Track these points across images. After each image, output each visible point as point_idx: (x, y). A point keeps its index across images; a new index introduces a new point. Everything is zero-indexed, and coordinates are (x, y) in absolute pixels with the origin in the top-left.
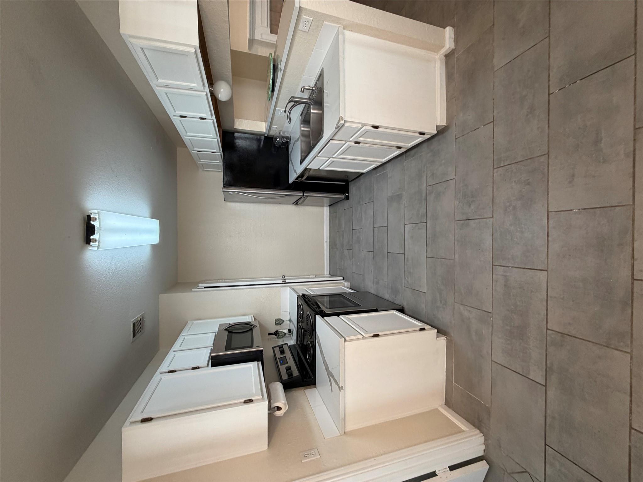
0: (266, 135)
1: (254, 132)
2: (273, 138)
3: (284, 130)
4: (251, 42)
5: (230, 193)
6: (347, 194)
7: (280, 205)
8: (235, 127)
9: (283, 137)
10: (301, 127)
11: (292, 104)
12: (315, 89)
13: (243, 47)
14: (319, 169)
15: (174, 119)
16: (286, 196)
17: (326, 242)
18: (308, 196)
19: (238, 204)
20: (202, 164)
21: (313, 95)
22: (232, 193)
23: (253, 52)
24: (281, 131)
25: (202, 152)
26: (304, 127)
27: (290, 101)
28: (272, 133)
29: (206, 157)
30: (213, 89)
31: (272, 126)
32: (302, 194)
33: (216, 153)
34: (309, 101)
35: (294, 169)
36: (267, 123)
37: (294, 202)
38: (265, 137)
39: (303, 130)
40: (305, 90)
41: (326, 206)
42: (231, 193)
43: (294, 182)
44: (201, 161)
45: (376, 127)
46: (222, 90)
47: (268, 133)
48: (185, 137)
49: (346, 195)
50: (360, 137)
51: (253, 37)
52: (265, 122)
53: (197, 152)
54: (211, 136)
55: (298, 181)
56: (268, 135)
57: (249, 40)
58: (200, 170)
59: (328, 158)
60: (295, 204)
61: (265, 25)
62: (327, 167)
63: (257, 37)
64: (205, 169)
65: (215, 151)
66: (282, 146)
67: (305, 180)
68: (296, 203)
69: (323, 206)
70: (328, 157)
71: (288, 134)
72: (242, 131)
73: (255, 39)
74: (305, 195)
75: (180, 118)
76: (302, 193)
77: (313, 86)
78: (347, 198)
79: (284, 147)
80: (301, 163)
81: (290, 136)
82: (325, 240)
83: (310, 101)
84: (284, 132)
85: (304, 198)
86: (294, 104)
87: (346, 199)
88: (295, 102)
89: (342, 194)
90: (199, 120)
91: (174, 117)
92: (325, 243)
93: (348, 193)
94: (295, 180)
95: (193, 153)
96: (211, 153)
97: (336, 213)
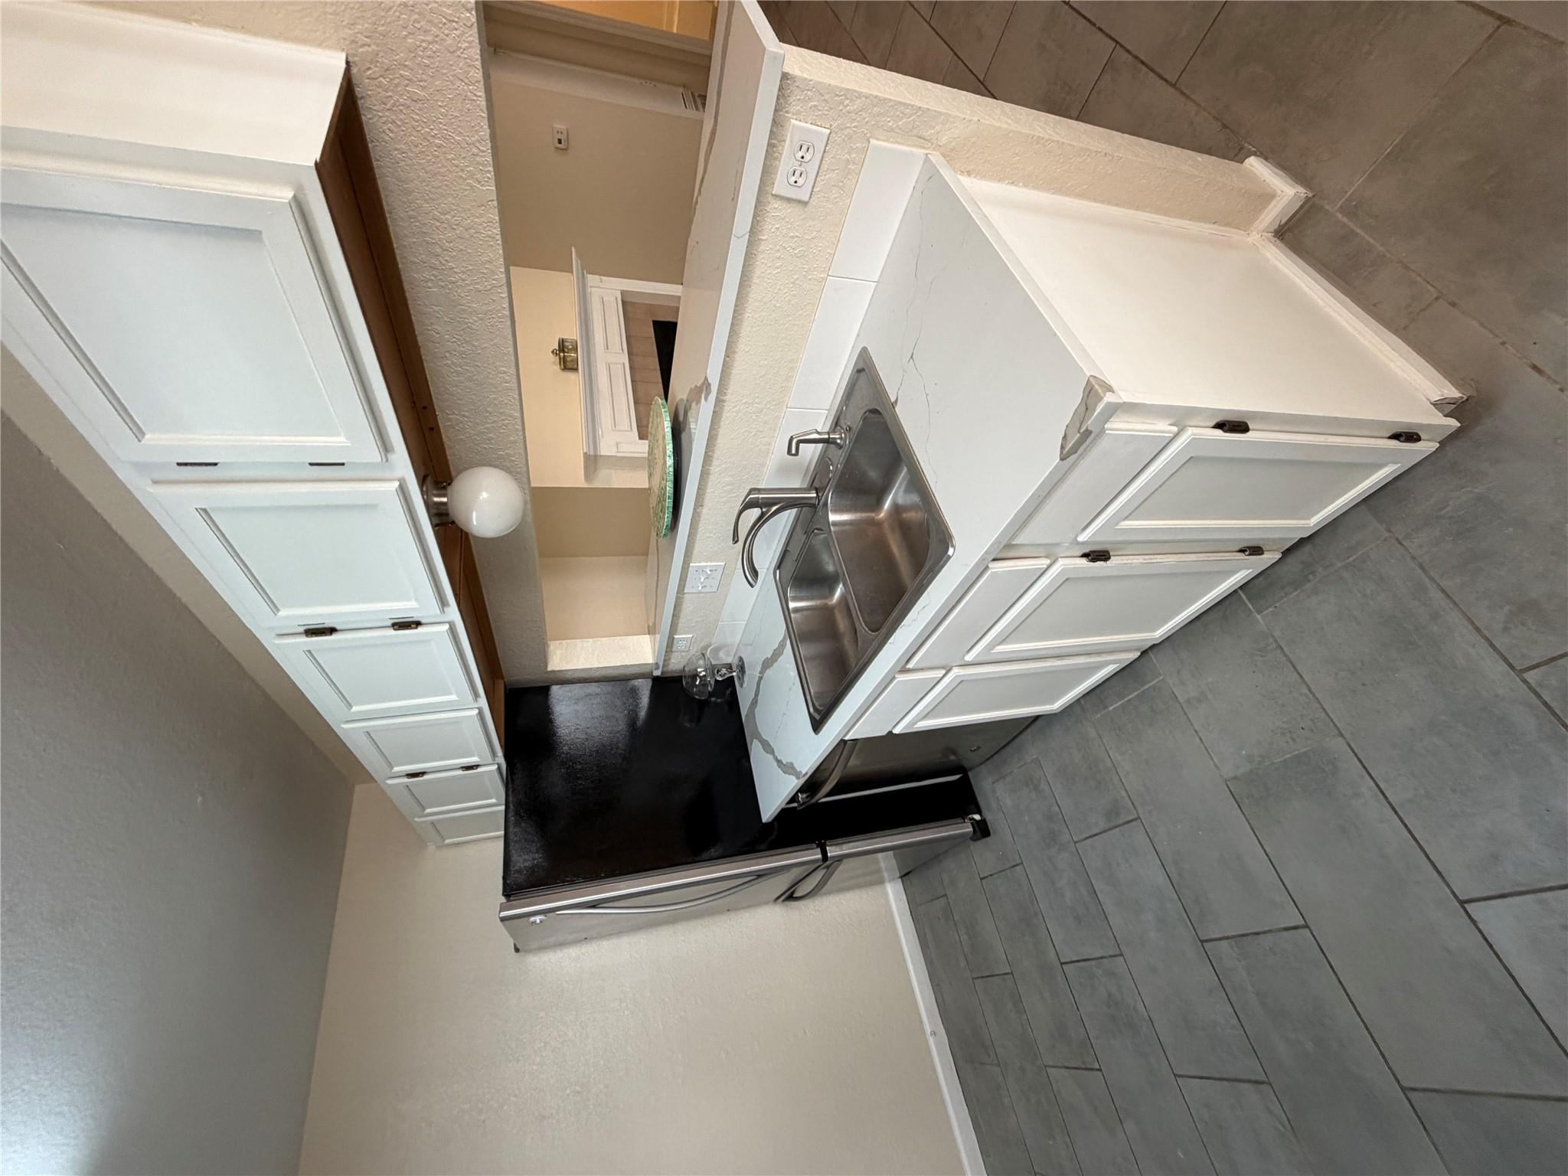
0: (657, 673)
1: (615, 673)
2: (681, 677)
3: (716, 641)
4: (592, 461)
5: (532, 919)
6: (977, 817)
7: (732, 915)
8: (549, 669)
9: (713, 669)
10: (784, 602)
11: (755, 513)
12: (841, 438)
13: (572, 476)
14: (890, 733)
15: (278, 646)
16: (759, 876)
17: (934, 1033)
18: (840, 859)
19: (573, 951)
20: (433, 823)
21: (832, 464)
22: (542, 917)
23: (598, 483)
24: (706, 647)
25: (426, 777)
26: (795, 599)
27: (748, 505)
28: (677, 664)
29: (449, 792)
30: (445, 500)
31: (675, 636)
32: (819, 856)
33: (480, 770)
34: (815, 495)
35: (779, 762)
36: (658, 637)
37: (779, 894)
38: (656, 680)
39: (796, 610)
40: (801, 444)
41: (891, 880)
42: (538, 919)
43: (784, 814)
44: (428, 811)
45: (1235, 426)
46: (485, 495)
47: (664, 666)
48: (345, 726)
49: (974, 819)
50: (1126, 518)
51: (595, 448)
52: (651, 630)
53: (406, 780)
54: (454, 697)
55: (795, 805)
56: (662, 673)
57: (586, 456)
58: (431, 848)
59: (944, 672)
60: (784, 901)
61: (625, 426)
62: (925, 717)
63: (606, 449)
64: (447, 841)
65: (473, 760)
66: (713, 699)
67: (829, 794)
68: (790, 896)
69: (881, 882)
70: (943, 668)
71: (728, 655)
72: (576, 675)
73: (601, 456)
74: (832, 857)
75: (304, 639)
76: (819, 850)
77: (826, 429)
78: (982, 830)
79: (719, 700)
80: (817, 725)
81: (741, 659)
82: (928, 1029)
83: (817, 493)
84: (717, 650)
85: (828, 867)
86: (763, 514)
87: (979, 833)
88: (764, 505)
89: (960, 820)
90: (392, 632)
91: (278, 641)
92: (931, 1040)
93: (979, 812)
94: (788, 803)
95: (390, 786)
96: (461, 772)
97: (943, 901)
